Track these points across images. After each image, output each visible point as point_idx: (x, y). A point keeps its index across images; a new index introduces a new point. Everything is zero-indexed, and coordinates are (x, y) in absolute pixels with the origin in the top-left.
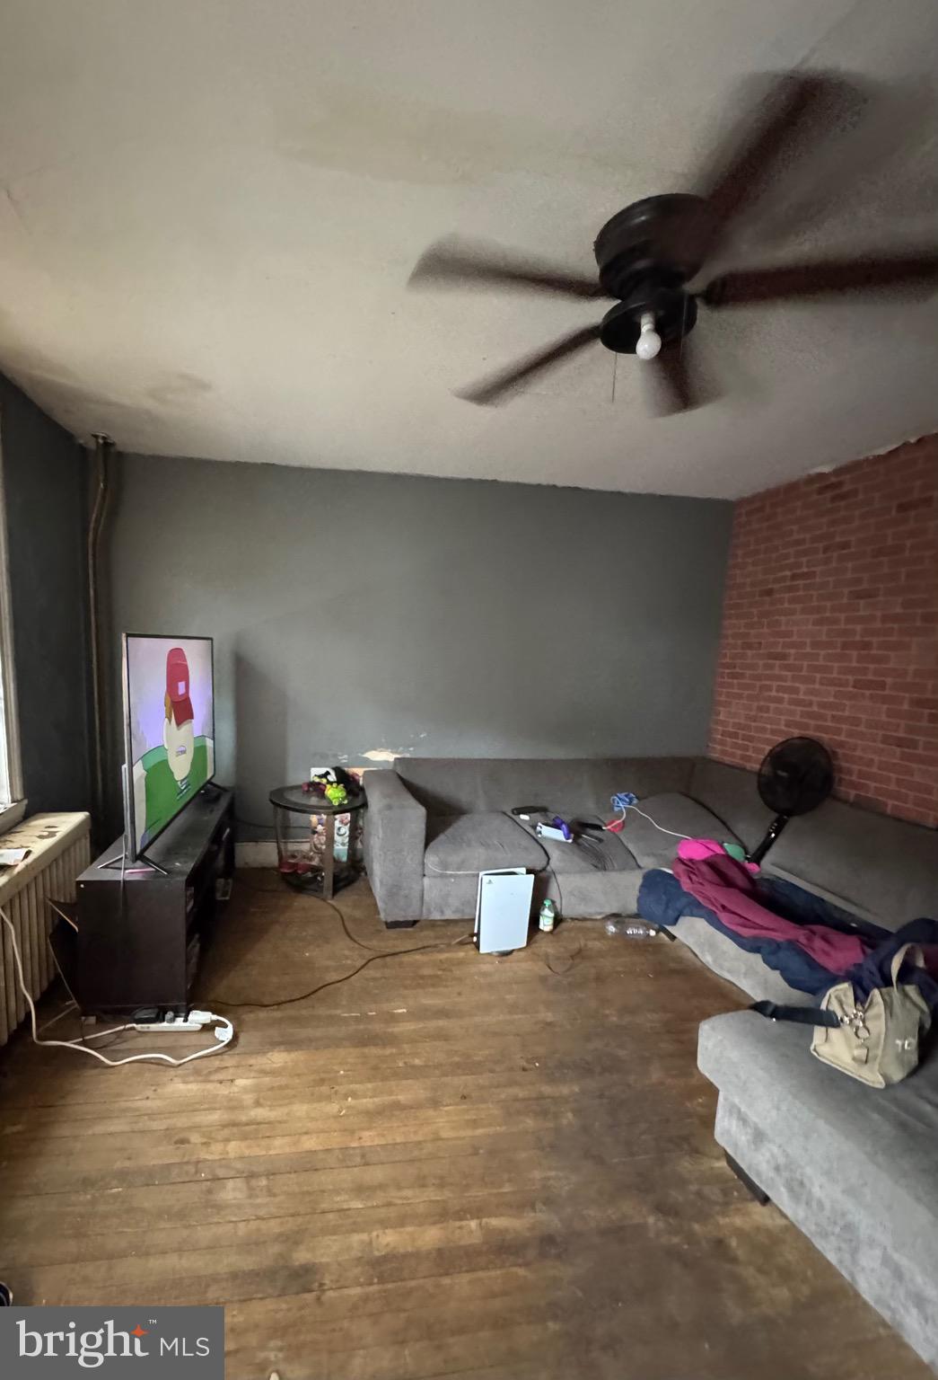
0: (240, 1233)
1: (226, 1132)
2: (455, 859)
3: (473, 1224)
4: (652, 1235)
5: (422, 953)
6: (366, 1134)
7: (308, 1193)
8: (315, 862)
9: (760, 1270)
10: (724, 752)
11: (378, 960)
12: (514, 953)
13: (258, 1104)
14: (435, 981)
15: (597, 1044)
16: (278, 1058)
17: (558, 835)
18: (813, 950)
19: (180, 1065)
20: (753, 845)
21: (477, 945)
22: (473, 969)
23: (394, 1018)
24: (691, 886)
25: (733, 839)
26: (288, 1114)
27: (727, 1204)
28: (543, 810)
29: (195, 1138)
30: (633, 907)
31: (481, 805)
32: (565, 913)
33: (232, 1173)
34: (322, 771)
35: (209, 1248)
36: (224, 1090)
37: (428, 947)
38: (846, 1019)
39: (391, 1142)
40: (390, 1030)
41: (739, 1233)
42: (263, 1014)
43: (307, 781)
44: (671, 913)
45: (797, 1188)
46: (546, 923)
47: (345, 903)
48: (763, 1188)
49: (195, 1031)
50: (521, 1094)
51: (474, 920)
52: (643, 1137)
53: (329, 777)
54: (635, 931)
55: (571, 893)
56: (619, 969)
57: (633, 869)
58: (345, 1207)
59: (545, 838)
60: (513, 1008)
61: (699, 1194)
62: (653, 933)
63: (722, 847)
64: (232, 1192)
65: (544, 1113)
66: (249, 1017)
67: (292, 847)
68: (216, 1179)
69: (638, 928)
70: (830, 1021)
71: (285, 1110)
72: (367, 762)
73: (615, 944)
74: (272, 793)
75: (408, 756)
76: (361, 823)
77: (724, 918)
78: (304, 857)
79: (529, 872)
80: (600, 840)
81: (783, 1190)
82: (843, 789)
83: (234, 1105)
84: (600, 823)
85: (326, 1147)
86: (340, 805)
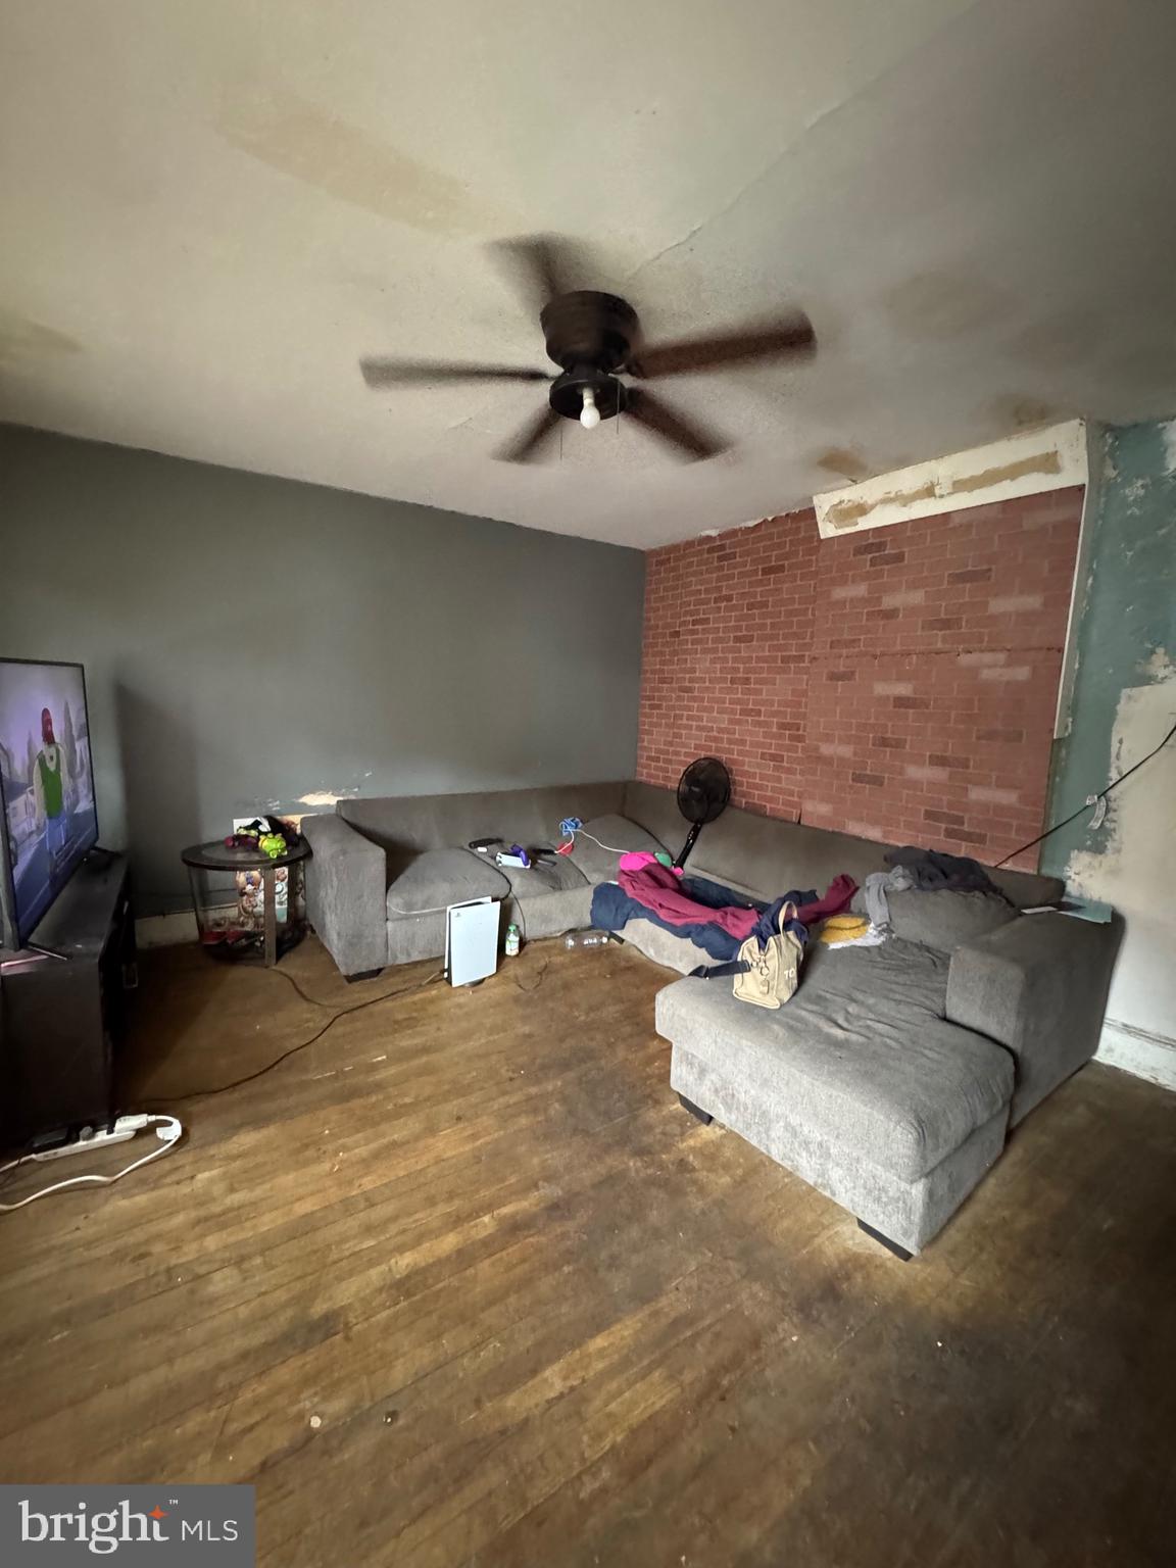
0: (241, 1316)
1: (197, 1230)
2: (419, 897)
3: (486, 1219)
4: (633, 1174)
5: (392, 1000)
6: (365, 1180)
7: (315, 1252)
8: (248, 928)
9: (710, 1170)
10: (649, 775)
11: (345, 1015)
12: (486, 981)
13: (232, 1190)
14: (410, 1023)
15: (570, 1042)
16: (247, 1139)
17: (517, 862)
18: (726, 925)
19: (115, 1182)
20: (677, 852)
21: (449, 980)
22: (447, 1003)
23: (374, 1067)
24: (633, 892)
25: (662, 850)
26: (271, 1189)
27: (682, 1134)
28: (499, 841)
29: (158, 1248)
30: (588, 920)
31: (437, 842)
32: (529, 936)
33: (216, 1266)
34: (249, 821)
35: (205, 1344)
36: (185, 1189)
37: (399, 992)
38: (755, 964)
39: (393, 1178)
40: (371, 1079)
41: (692, 1149)
42: (214, 1101)
43: (230, 835)
44: (620, 919)
45: (730, 1101)
46: (512, 948)
47: (294, 966)
48: (707, 1111)
49: (126, 1141)
50: (512, 1100)
51: (444, 956)
52: (618, 1105)
53: (261, 827)
54: (591, 941)
55: (533, 916)
56: (581, 976)
57: (584, 886)
58: (357, 1249)
59: (506, 867)
60: (492, 1030)
61: (664, 1134)
62: (605, 940)
63: (653, 855)
64: (222, 1282)
65: (535, 1111)
66: (195, 1108)
67: (214, 915)
68: (198, 1277)
69: (592, 938)
70: (744, 967)
71: (267, 1186)
72: (304, 808)
73: (575, 956)
74: (184, 853)
75: (352, 797)
76: (301, 876)
77: (662, 913)
78: (233, 924)
79: (494, 900)
80: (555, 864)
81: (720, 1106)
82: (737, 798)
83: (201, 1200)
84: (552, 849)
85: (323, 1205)
86: (279, 857)
